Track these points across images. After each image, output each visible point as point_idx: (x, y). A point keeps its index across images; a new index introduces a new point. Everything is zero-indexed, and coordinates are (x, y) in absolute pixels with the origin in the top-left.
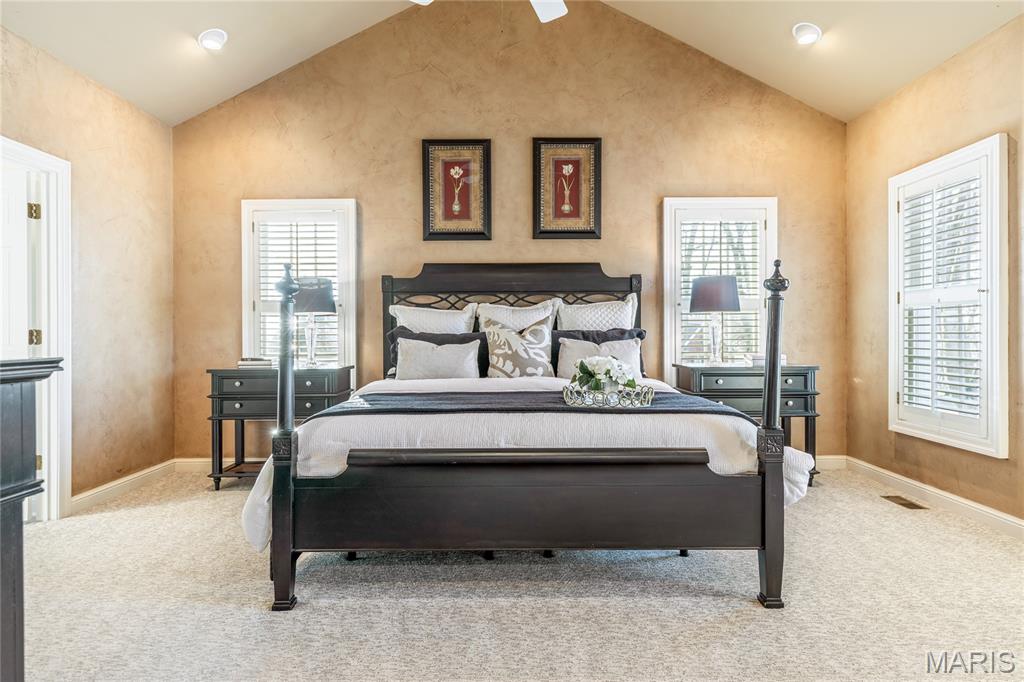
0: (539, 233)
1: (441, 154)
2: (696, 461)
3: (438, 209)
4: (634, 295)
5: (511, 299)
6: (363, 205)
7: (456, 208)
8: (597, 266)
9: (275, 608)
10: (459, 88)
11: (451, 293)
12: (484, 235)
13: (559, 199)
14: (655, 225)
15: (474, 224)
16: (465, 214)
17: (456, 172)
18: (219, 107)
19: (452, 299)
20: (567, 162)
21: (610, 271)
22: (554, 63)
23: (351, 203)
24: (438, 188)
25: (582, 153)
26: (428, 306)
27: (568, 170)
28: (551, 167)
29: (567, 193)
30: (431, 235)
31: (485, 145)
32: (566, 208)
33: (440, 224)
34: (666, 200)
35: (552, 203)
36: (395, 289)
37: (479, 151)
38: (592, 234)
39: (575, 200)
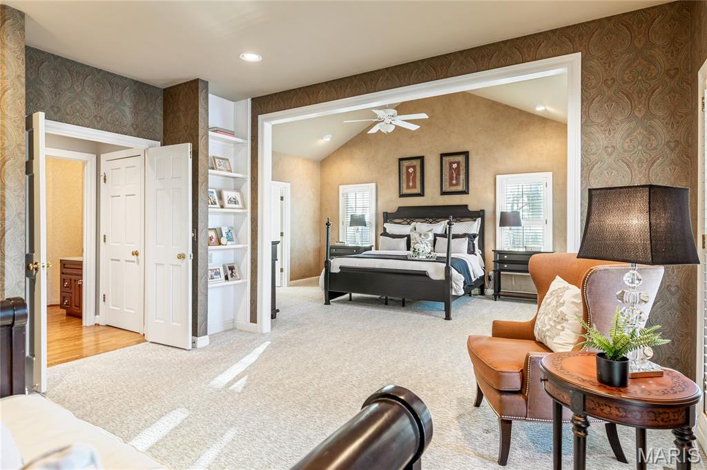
0: (443, 193)
1: (406, 163)
2: (423, 274)
3: (404, 185)
4: (480, 219)
5: (431, 220)
6: (379, 186)
7: (411, 184)
8: (466, 206)
9: (325, 304)
10: (413, 136)
11: (407, 218)
12: (422, 194)
13: (451, 179)
14: (493, 188)
15: (418, 190)
16: (414, 187)
17: (411, 170)
18: (333, 153)
19: (409, 221)
20: (454, 163)
21: (471, 208)
22: (449, 122)
23: (374, 185)
24: (404, 177)
25: (461, 159)
26: (399, 223)
27: (455, 166)
28: (448, 165)
29: (454, 175)
30: (402, 196)
31: (422, 158)
32: (454, 182)
33: (405, 191)
34: (497, 176)
35: (448, 180)
36: (388, 217)
37: (419, 161)
38: (465, 192)
39: (457, 179)
